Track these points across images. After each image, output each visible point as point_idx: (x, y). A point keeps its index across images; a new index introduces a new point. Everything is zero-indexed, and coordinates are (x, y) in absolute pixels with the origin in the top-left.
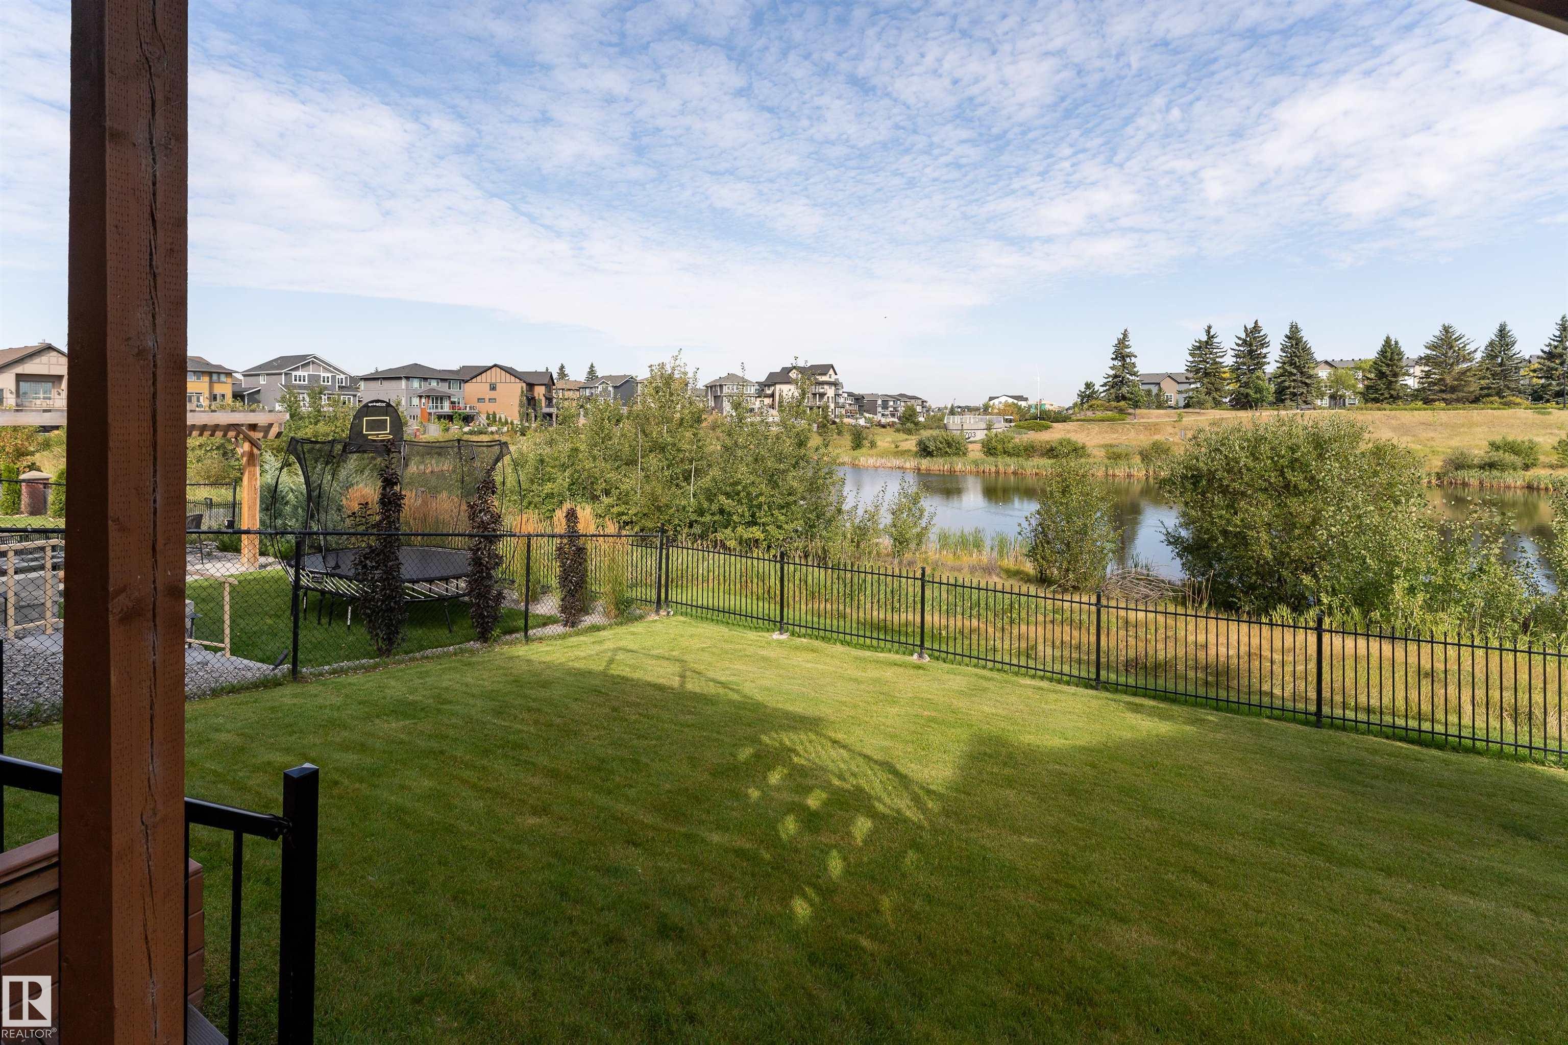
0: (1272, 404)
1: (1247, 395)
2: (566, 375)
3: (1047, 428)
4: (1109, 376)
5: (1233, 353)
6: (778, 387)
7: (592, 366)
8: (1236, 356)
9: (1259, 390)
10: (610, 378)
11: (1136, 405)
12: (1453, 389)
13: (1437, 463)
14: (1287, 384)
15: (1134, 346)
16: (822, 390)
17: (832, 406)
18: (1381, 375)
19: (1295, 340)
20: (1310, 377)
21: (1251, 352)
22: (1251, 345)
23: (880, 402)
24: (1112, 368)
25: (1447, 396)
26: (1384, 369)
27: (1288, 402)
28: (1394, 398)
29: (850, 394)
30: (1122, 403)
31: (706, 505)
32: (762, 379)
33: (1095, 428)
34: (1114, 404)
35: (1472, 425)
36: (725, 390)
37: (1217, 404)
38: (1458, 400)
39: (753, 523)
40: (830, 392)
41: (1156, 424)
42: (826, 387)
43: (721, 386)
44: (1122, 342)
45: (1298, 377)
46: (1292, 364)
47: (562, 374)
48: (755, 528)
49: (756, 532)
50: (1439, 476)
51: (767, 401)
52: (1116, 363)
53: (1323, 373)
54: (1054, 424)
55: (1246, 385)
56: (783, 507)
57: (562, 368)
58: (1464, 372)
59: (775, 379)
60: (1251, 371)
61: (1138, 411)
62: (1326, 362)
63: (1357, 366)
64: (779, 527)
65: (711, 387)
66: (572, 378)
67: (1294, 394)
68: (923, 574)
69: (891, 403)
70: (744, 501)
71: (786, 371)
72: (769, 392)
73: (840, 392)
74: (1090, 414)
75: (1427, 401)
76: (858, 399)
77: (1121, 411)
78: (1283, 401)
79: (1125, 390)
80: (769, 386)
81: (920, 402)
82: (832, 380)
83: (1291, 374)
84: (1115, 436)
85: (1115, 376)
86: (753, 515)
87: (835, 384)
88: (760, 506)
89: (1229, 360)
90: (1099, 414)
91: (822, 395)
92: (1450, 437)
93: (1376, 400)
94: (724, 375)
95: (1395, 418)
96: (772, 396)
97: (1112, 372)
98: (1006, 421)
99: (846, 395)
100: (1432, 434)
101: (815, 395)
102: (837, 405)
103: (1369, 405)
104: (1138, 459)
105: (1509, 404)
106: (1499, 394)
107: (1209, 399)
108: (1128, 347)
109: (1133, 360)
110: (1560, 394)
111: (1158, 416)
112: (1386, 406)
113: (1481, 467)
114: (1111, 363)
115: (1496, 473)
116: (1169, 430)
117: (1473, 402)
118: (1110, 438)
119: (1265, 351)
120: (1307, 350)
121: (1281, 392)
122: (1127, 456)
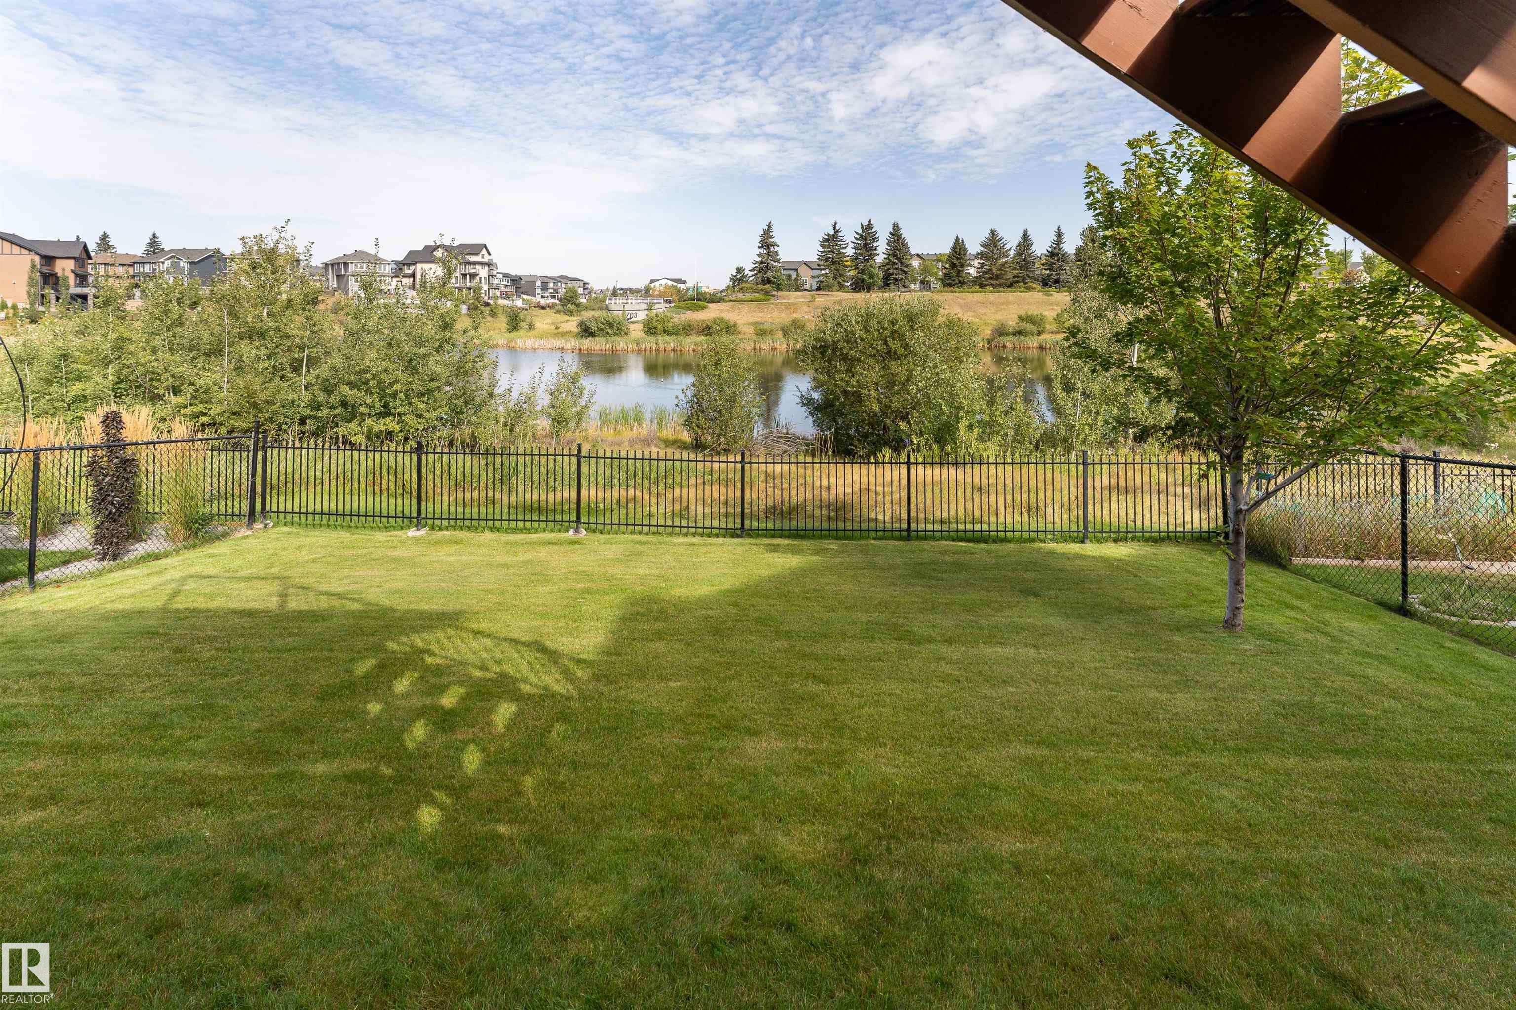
0: (880, 288)
1: (863, 280)
2: (109, 247)
3: (704, 308)
4: (757, 262)
5: (851, 242)
6: (419, 266)
7: (154, 236)
8: (855, 248)
9: (871, 276)
10: (184, 251)
11: (779, 288)
12: (997, 277)
13: (988, 332)
14: (891, 271)
15: (777, 236)
16: (472, 271)
17: (485, 287)
18: (953, 266)
19: (896, 235)
20: (907, 266)
21: (866, 245)
22: (866, 239)
23: (539, 283)
24: (759, 255)
25: (993, 282)
26: (955, 261)
27: (892, 286)
28: (962, 283)
29: (506, 276)
30: (767, 286)
31: (322, 397)
32: (400, 258)
33: (745, 308)
34: (761, 287)
35: (1008, 303)
36: (351, 268)
37: (841, 287)
38: (1000, 285)
39: (386, 413)
40: (483, 272)
41: (795, 305)
42: (478, 267)
43: (346, 264)
44: (767, 232)
45: (899, 266)
46: (895, 255)
47: (104, 243)
48: (388, 420)
49: (391, 424)
50: (989, 341)
51: (408, 281)
52: (762, 250)
53: (916, 263)
54: (710, 305)
55: (862, 272)
56: (423, 395)
57: (105, 237)
58: (1003, 265)
59: (414, 258)
60: (866, 261)
61: (780, 293)
62: (918, 255)
63: (938, 258)
64: (420, 416)
65: (332, 265)
66: (121, 250)
67: (896, 280)
68: (579, 451)
69: (551, 285)
70: (373, 391)
71: (430, 250)
72: (409, 271)
73: (495, 273)
74: (740, 295)
75: (982, 286)
76: (515, 281)
77: (767, 293)
78: (888, 285)
79: (770, 274)
80: (409, 265)
81: (581, 284)
82: (486, 260)
83: (894, 263)
84: (761, 315)
85: (762, 263)
86: (386, 406)
87: (488, 264)
88: (394, 396)
89: (850, 251)
90: (748, 296)
91: (473, 276)
92: (996, 313)
93: (950, 285)
94: (350, 251)
95: (962, 298)
96: (413, 275)
97: (759, 259)
98: (666, 302)
99: (501, 276)
100: (984, 311)
101: (464, 275)
102: (491, 286)
103: (946, 289)
104: (780, 334)
105: (1029, 289)
106: (1023, 281)
107: (836, 283)
108: (772, 237)
109: (776, 248)
110: (1057, 281)
111: (796, 298)
112: (957, 289)
113: (1014, 334)
114: (758, 251)
115: (1022, 337)
116: (806, 309)
117: (1009, 286)
118: (757, 317)
119: (875, 244)
120: (905, 245)
121: (887, 277)
122: (771, 332)
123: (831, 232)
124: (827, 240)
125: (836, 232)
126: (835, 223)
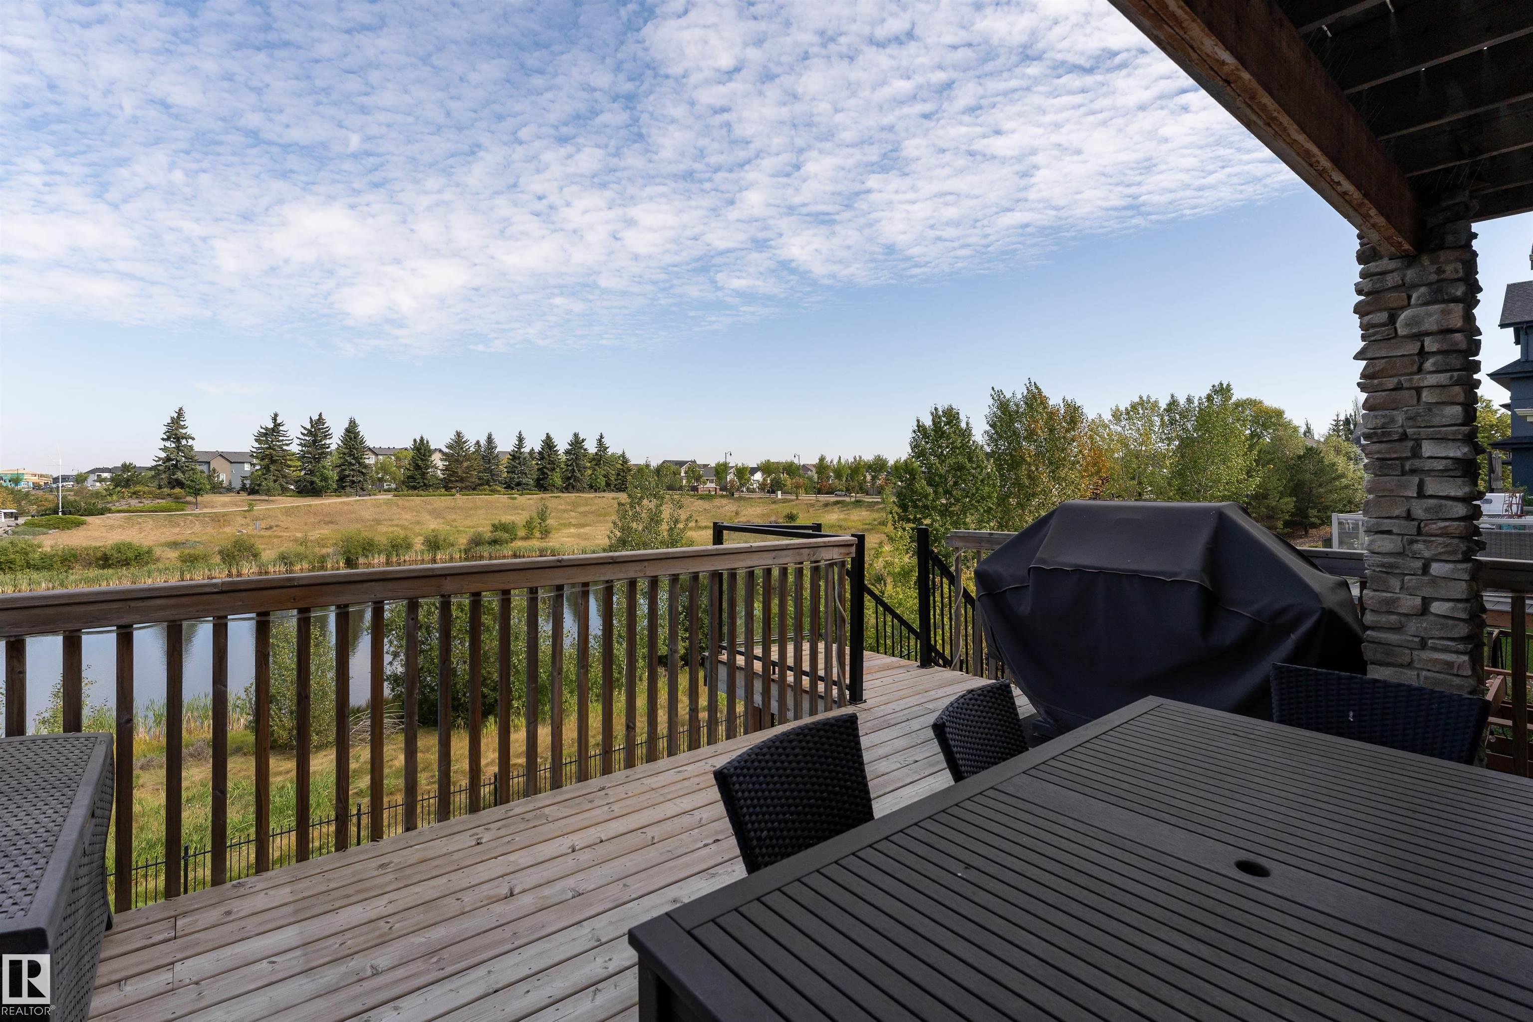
0: (335, 491)
1: (312, 483)
3: (80, 525)
4: (160, 459)
5: (298, 441)
8: (301, 445)
9: (325, 479)
11: (197, 492)
12: (462, 480)
13: (463, 541)
14: (347, 473)
15: (191, 426)
18: (418, 467)
19: (352, 433)
20: (363, 465)
21: (315, 442)
22: (315, 436)
24: (165, 449)
25: (459, 485)
26: (420, 463)
27: (349, 489)
28: (426, 487)
30: (177, 490)
33: (147, 521)
34: (166, 490)
35: (476, 508)
37: (284, 491)
38: (466, 488)
41: (224, 515)
44: (177, 421)
45: (354, 465)
46: (350, 454)
50: (466, 551)
52: (168, 444)
53: (371, 460)
54: (87, 519)
55: (312, 472)
58: (467, 467)
60: (316, 460)
61: (199, 498)
62: (373, 450)
63: (397, 454)
67: (353, 482)
74: (134, 502)
75: (447, 488)
77: (177, 498)
78: (343, 488)
79: (179, 475)
83: (351, 464)
84: (177, 530)
85: (168, 459)
89: (295, 448)
90: (148, 503)
92: (466, 518)
93: (415, 488)
95: (429, 503)
97: (163, 455)
98: (8, 516)
100: (454, 517)
103: (410, 492)
104: (217, 559)
105: (494, 492)
106: (488, 483)
107: (277, 485)
108: (183, 427)
109: (190, 442)
110: (519, 484)
111: (224, 505)
112: (422, 493)
113: (490, 543)
114: (162, 444)
115: (498, 547)
116: (240, 520)
117: (474, 489)
118: (170, 533)
119: (328, 442)
120: (362, 442)
121: (342, 479)
122: (205, 557)
123: (271, 425)
124: (265, 435)
125: (277, 425)
126: (276, 415)
